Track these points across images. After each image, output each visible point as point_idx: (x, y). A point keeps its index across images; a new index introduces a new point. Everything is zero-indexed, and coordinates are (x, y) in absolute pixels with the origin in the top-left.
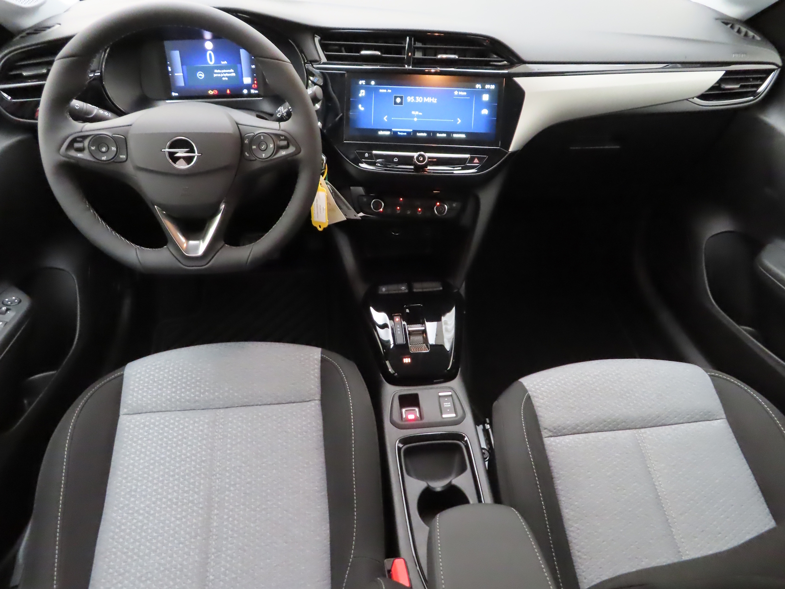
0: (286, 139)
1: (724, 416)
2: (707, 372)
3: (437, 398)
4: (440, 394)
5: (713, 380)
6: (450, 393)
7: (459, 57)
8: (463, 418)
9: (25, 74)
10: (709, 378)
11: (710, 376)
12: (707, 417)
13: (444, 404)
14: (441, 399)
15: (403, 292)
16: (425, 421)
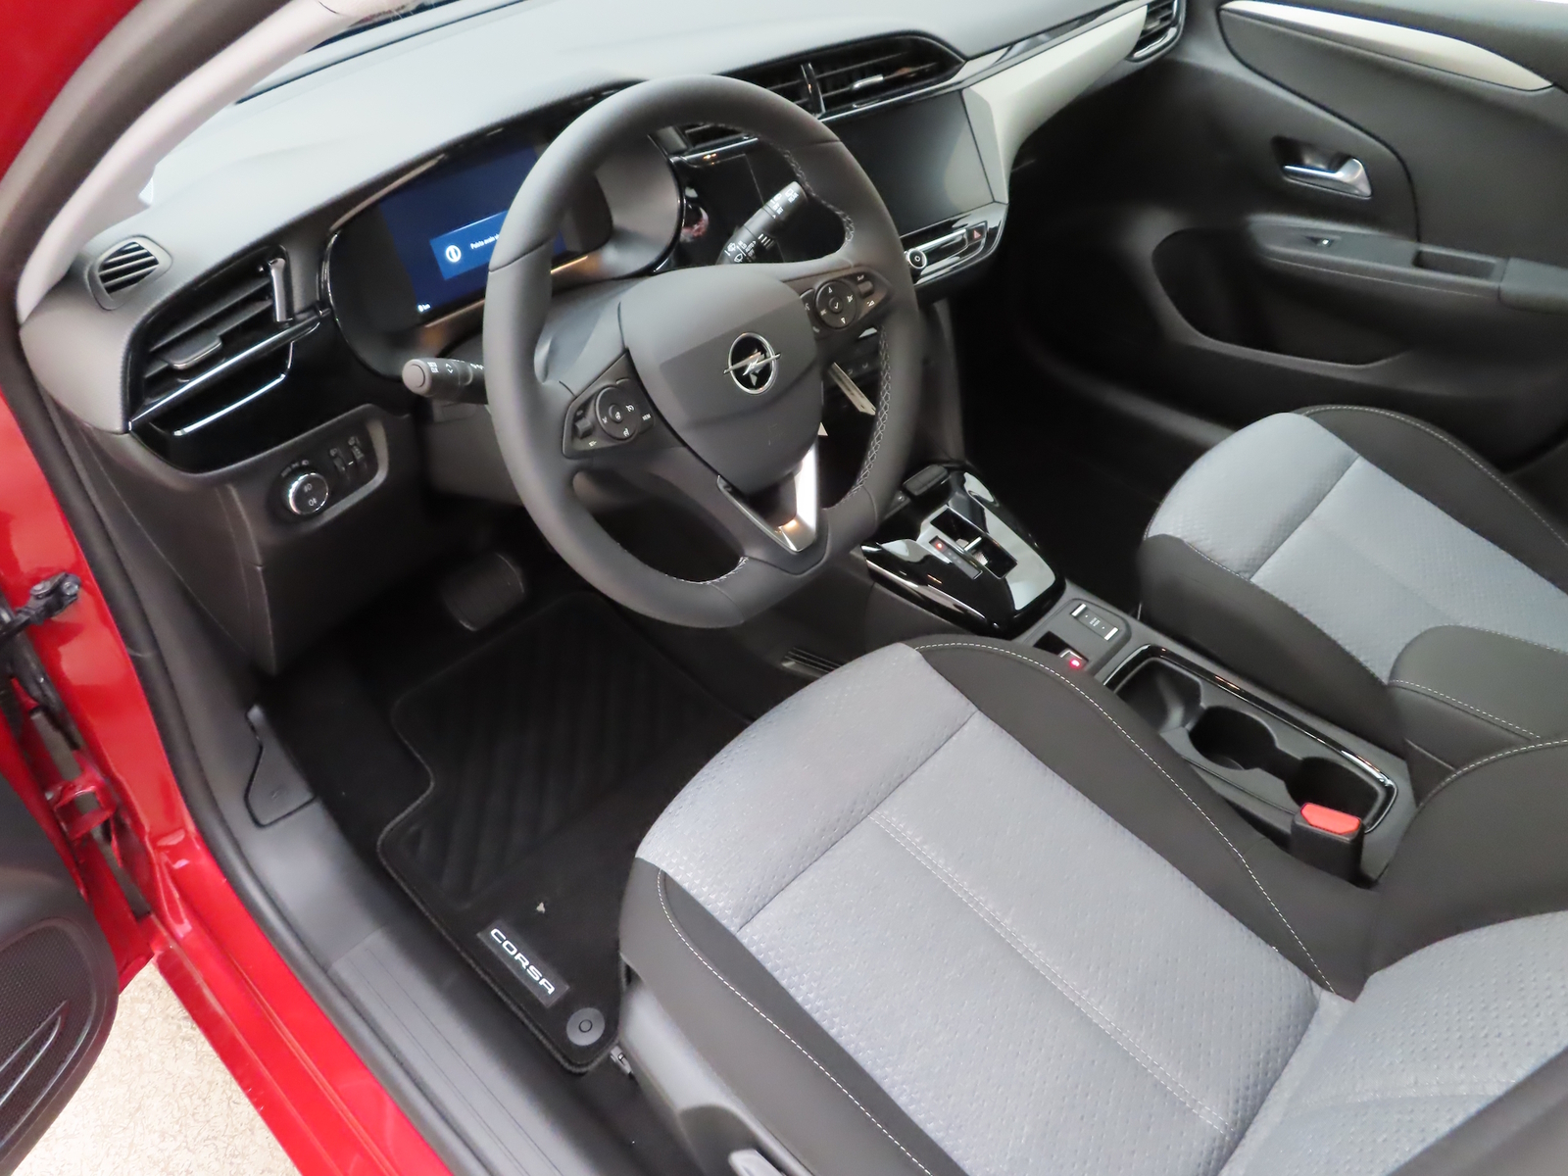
0: (868, 277)
1: (1356, 454)
2: (1300, 413)
3: (1075, 621)
4: (1075, 614)
5: (1316, 420)
6: (1083, 606)
7: (884, 76)
8: (1128, 626)
9: (180, 365)
10: (1308, 420)
11: (1308, 416)
12: (1346, 464)
13: (1091, 623)
14: (1080, 619)
15: (903, 505)
16: (1093, 659)
